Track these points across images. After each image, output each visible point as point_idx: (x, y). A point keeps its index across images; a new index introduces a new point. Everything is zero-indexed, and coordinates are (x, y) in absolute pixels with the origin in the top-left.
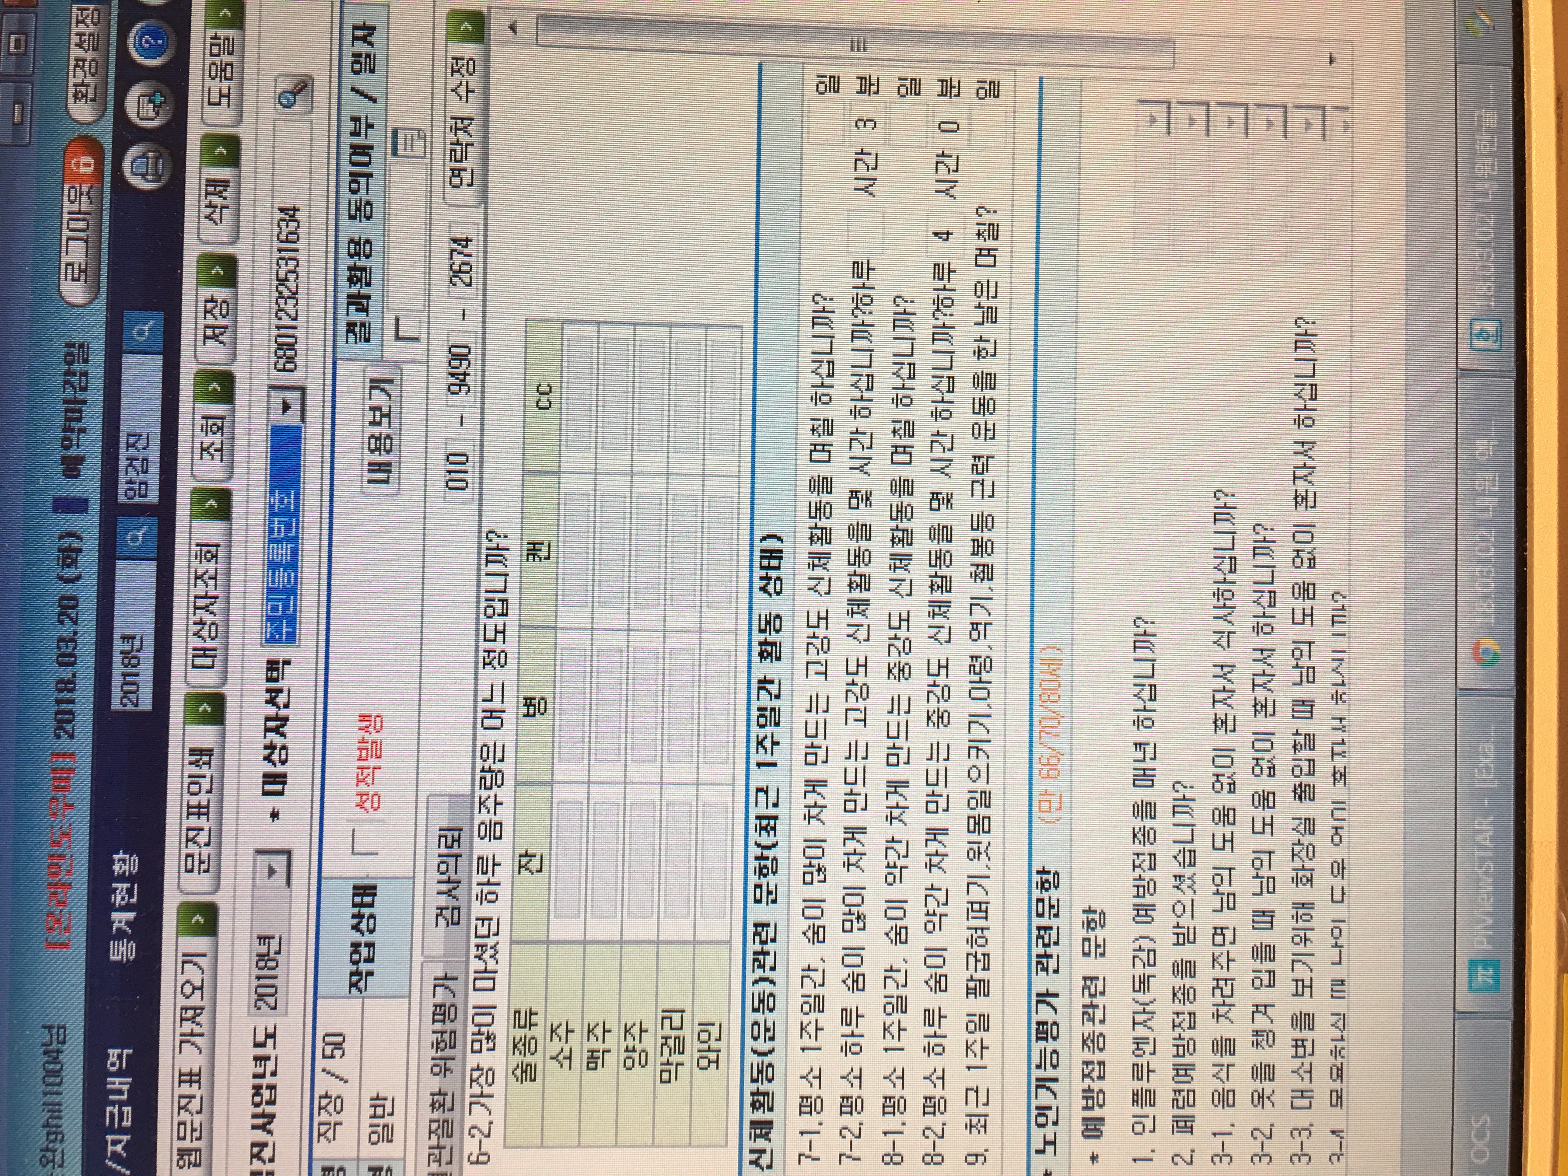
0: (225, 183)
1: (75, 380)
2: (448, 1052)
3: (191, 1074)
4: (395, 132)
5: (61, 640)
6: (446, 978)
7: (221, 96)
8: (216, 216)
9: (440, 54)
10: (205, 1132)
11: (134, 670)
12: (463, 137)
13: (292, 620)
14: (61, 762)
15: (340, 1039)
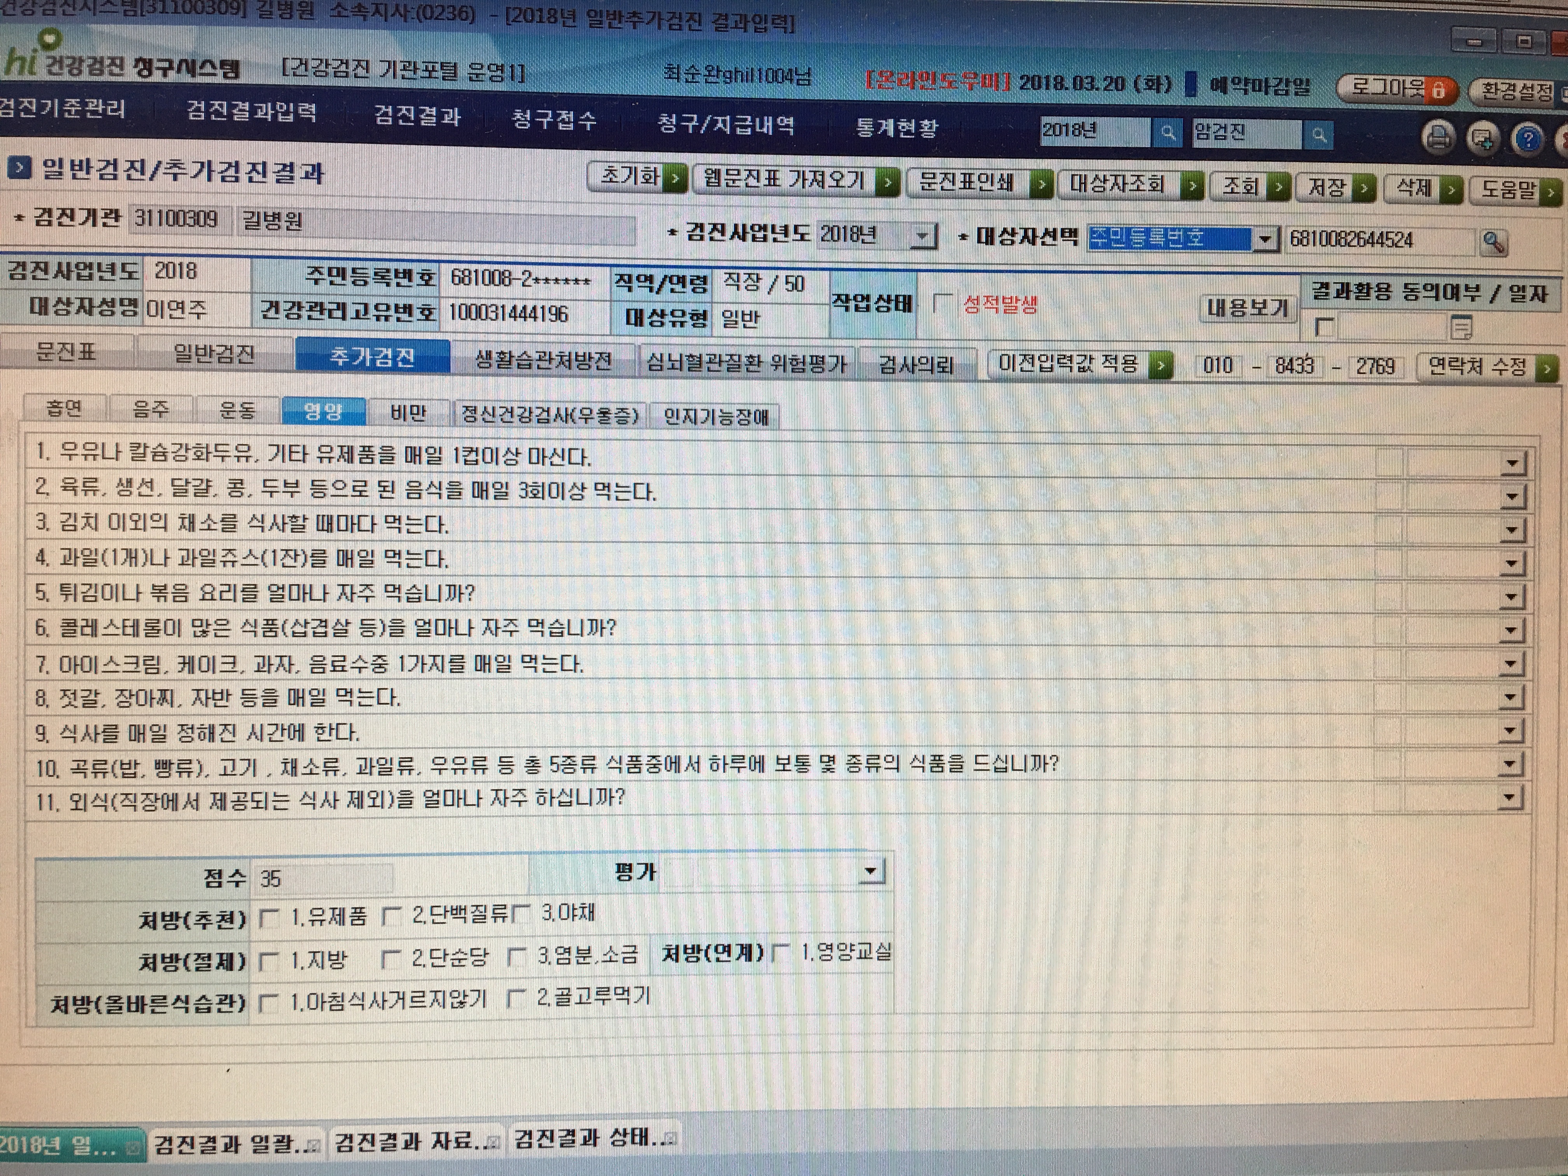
0: (1428, 193)
1: (1282, 86)
2: (789, 368)
3: (775, 179)
4: (1469, 317)
5: (1093, 79)
6: (843, 364)
7: (1491, 190)
8: (1404, 187)
9: (1527, 350)
10: (731, 190)
11: (1070, 133)
12: (1468, 367)
13: (1107, 246)
14: (1003, 79)
15: (800, 288)
